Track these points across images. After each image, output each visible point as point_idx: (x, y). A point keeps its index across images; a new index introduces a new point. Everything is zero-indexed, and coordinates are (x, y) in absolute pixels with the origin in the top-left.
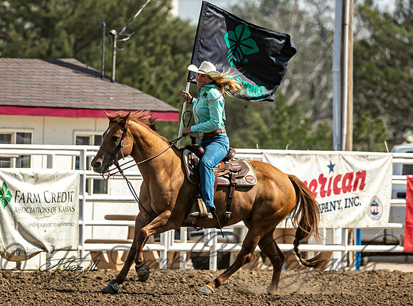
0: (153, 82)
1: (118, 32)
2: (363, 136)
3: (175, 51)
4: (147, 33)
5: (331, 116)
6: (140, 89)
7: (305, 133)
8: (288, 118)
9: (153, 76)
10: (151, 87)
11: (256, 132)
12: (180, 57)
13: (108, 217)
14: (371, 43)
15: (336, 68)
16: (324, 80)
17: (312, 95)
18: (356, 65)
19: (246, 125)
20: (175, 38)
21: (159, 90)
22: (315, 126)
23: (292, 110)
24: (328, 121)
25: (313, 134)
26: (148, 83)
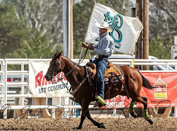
2: (78, 51)
7: (50, 50)
8: (41, 43)
11: (25, 50)
14: (82, 5)
15: (64, 18)
16: (59, 24)
17: (53, 31)
18: (74, 16)
19: (20, 47)
22: (54, 47)
23: (43, 39)
24: (61, 44)
25: (54, 51)
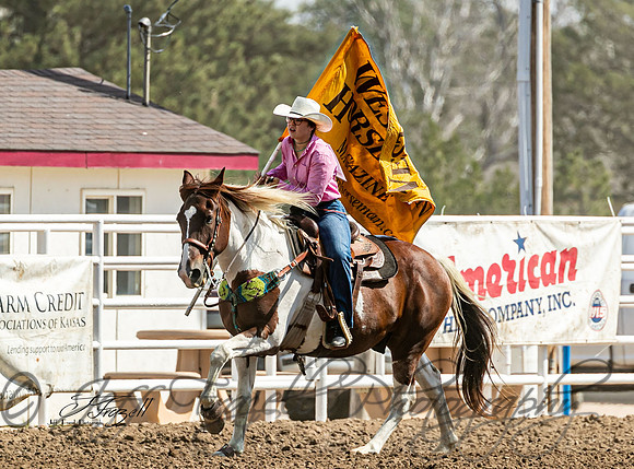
0: (214, 105)
1: (153, 22)
2: (571, 189)
3: (250, 51)
4: (202, 23)
5: (515, 157)
6: (193, 117)
7: (473, 186)
8: (444, 162)
9: (215, 95)
10: (212, 114)
12: (259, 61)
13: (142, 335)
14: (582, 31)
15: (523, 75)
16: (504, 96)
17: (483, 121)
18: (557, 69)
20: (250, 30)
21: (225, 118)
22: (489, 174)
23: (450, 149)
24: (511, 164)
25: (486, 188)
26: (205, 106)
